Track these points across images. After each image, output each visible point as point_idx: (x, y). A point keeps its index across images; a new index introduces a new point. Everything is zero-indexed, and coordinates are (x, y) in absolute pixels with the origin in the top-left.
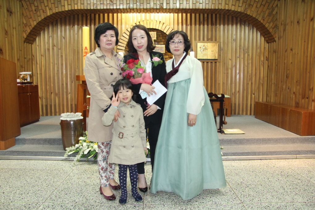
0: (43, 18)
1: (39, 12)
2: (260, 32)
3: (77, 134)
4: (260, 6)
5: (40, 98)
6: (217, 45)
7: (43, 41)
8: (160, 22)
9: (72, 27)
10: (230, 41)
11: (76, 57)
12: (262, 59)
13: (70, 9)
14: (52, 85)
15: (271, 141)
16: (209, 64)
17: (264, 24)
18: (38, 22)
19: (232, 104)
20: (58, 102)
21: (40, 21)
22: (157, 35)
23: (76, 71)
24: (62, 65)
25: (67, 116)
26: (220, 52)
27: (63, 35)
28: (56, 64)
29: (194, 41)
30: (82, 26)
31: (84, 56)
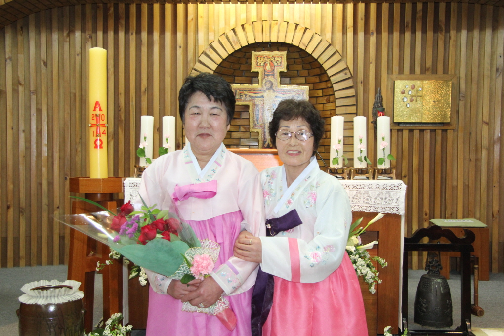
6: (448, 86)
8: (297, 25)
9: (68, 35)
10: (487, 72)
11: (77, 115)
14: (11, 186)
16: (428, 136)
19: (491, 242)
20: (26, 231)
22: (288, 59)
23: (76, 150)
24: (39, 133)
25: (39, 293)
26: (457, 102)
27: (44, 55)
28: (24, 131)
29: (386, 75)
30: (94, 35)
31: (93, 125)
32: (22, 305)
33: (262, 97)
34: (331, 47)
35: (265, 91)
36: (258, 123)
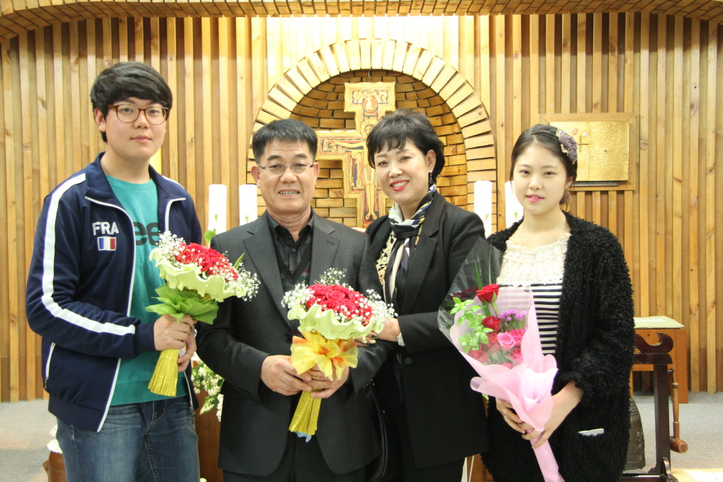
6: (624, 130)
8: (409, 44)
9: (77, 62)
10: (678, 109)
16: (597, 198)
20: (19, 349)
22: (397, 93)
26: (638, 151)
27: (42, 93)
28: (14, 203)
29: (538, 115)
33: (361, 148)
34: (458, 75)
36: (355, 186)
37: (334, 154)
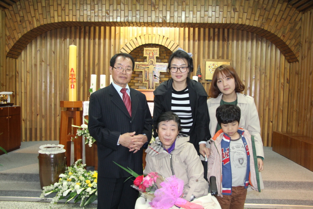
0: (29, 30)
1: (24, 23)
2: (279, 50)
3: (57, 171)
4: (280, 20)
5: (23, 120)
7: (30, 55)
8: (164, 36)
9: (64, 40)
10: (244, 59)
12: (282, 81)
13: (60, 21)
14: (38, 106)
15: (290, 185)
17: (284, 41)
18: (23, 34)
20: (45, 125)
21: (25, 33)
22: (159, 51)
24: (51, 83)
25: (47, 149)
27: (53, 49)
28: (44, 82)
29: (202, 59)
30: (75, 40)
31: (70, 78)
32: (40, 154)
33: (148, 68)
34: (178, 46)
35: (149, 65)
36: (146, 79)
37: (140, 69)
